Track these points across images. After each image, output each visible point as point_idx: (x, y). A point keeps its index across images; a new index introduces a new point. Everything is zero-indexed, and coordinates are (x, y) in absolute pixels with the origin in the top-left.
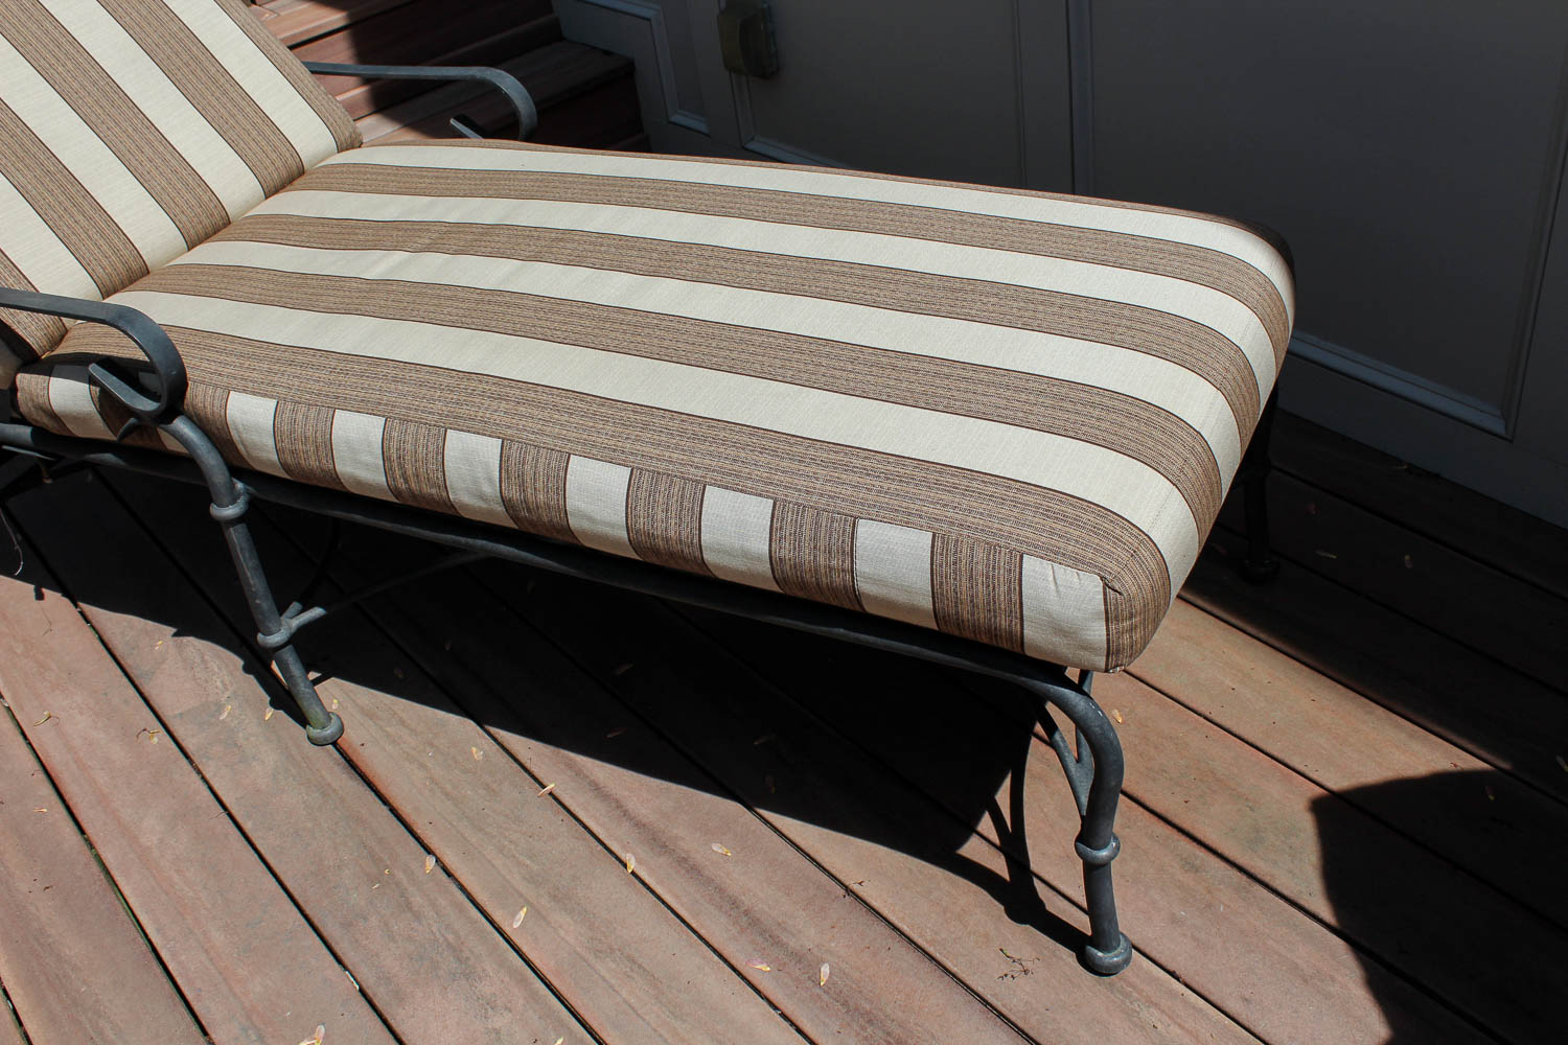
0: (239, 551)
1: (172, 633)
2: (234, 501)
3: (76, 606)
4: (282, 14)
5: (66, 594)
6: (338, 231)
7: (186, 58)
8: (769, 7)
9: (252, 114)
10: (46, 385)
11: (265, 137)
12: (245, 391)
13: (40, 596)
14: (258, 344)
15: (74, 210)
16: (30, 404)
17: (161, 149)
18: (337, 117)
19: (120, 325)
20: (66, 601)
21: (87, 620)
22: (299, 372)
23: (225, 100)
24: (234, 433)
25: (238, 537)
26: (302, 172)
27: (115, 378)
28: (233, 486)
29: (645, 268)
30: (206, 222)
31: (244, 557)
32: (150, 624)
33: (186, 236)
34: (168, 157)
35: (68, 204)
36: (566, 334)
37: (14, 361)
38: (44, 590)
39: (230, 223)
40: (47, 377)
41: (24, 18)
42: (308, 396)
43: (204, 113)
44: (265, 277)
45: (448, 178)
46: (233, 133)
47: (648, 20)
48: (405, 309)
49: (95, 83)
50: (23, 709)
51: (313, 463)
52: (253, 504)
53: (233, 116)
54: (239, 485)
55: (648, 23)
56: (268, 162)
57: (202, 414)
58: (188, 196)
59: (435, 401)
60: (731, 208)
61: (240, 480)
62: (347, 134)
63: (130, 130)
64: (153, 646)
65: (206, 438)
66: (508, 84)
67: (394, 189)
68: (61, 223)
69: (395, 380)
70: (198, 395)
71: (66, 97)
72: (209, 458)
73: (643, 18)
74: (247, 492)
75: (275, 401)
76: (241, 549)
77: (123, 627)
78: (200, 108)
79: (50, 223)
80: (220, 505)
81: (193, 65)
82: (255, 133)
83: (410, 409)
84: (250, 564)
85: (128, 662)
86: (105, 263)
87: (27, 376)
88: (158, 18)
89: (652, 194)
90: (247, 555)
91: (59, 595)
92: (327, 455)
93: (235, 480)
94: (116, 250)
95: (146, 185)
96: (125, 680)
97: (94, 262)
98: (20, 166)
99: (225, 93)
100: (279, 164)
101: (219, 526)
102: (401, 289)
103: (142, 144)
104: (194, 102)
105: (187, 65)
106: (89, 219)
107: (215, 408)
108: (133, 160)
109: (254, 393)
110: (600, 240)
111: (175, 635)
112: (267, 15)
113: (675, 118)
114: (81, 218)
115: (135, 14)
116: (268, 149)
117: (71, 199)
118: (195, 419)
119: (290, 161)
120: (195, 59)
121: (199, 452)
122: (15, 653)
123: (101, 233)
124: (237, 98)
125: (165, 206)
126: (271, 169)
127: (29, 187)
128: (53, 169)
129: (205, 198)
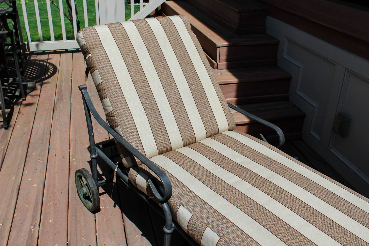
0: (166, 240)
1: (141, 234)
2: (170, 229)
3: (122, 213)
4: (223, 74)
5: (121, 209)
6: (223, 161)
7: (200, 96)
8: (350, 119)
9: (211, 115)
10: (136, 175)
11: (212, 122)
12: (185, 207)
13: (115, 206)
14: (193, 194)
15: (160, 130)
16: (131, 177)
17: (186, 119)
18: (231, 121)
19: (160, 177)
20: (120, 211)
21: (123, 218)
22: (201, 209)
23: (206, 109)
24: (178, 216)
25: (167, 238)
26: (218, 133)
27: (153, 185)
28: (172, 224)
29: (307, 218)
30: (190, 140)
31: (167, 242)
32: (137, 228)
33: (184, 143)
34: (187, 121)
35: (159, 128)
36: (279, 234)
37: (131, 164)
38: (116, 205)
39: (195, 142)
40: (137, 173)
41: (166, 77)
42: (201, 218)
43: (200, 112)
44: (200, 168)
45: (256, 154)
46: (205, 119)
47: (314, 107)
48: (235, 201)
49: (177, 97)
50: (100, 239)
51: (196, 236)
52: (175, 231)
53: (206, 114)
54: (173, 225)
55: (314, 108)
56: (210, 129)
57: (172, 206)
58: (188, 133)
59: (236, 240)
60: (336, 204)
61: (174, 224)
62: (232, 126)
63: (180, 112)
64: (135, 235)
65: (170, 211)
66: (280, 132)
67: (241, 152)
68: (156, 133)
69: (227, 227)
70: (172, 200)
71: (169, 99)
72: (169, 217)
73: (313, 106)
74: (175, 228)
75: (192, 215)
76: (167, 240)
77: (131, 226)
78: (199, 110)
79: (153, 132)
80: (167, 229)
81: (201, 99)
82: (210, 120)
83: (228, 239)
84: (168, 244)
85: (128, 237)
86: (162, 146)
87: (133, 170)
88: (197, 84)
89: (313, 188)
90: (168, 242)
91: (119, 208)
92: (200, 237)
93: (173, 223)
94: (166, 143)
95: (179, 127)
96: (126, 242)
97: (160, 145)
98: (152, 115)
99: (207, 108)
100: (213, 130)
101: (164, 233)
102: (235, 192)
103: (182, 116)
104: (198, 108)
105: (200, 98)
106: (163, 133)
107: (175, 207)
108: (178, 120)
109: (187, 209)
110: (295, 200)
111: (142, 235)
112: (219, 73)
113: (312, 133)
114: (161, 132)
115: (192, 82)
116: (211, 125)
117: (160, 126)
118: (169, 205)
119: (216, 130)
120: (202, 97)
121: (167, 214)
122: (104, 221)
123: (164, 137)
124: (209, 110)
125: (181, 134)
126: (211, 131)
127: (152, 121)
128: (159, 118)
129: (192, 134)
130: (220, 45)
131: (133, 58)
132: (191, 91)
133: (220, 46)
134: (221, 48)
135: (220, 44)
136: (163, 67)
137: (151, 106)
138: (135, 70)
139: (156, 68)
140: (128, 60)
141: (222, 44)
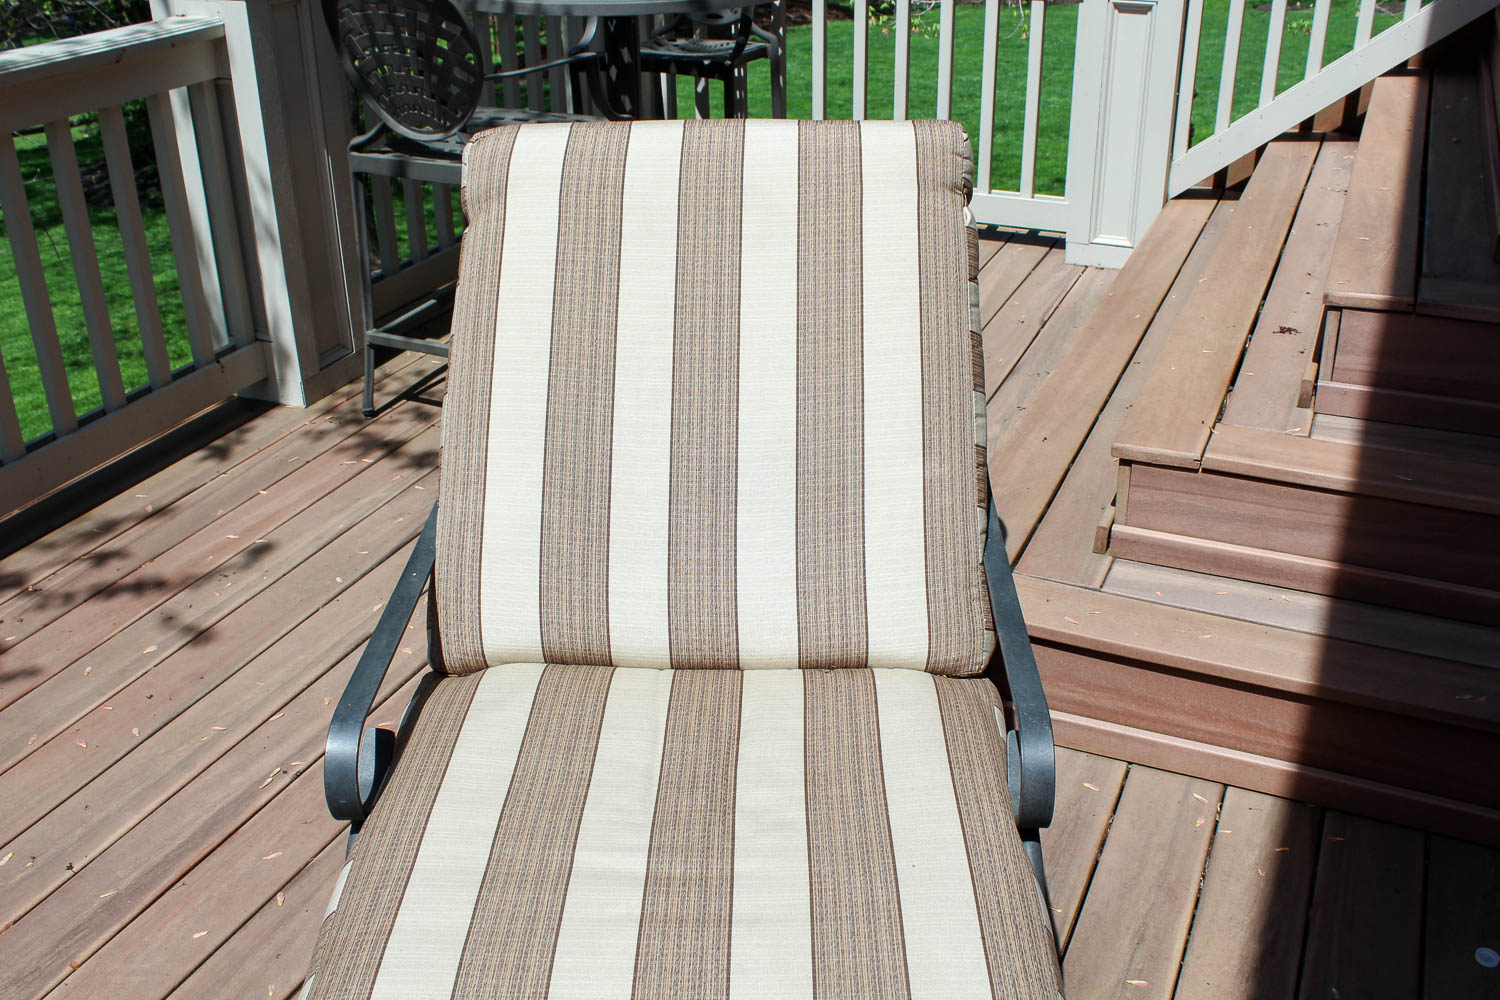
7: (833, 480)
11: (843, 608)
17: (721, 557)
23: (835, 545)
26: (858, 665)
30: (708, 653)
33: (672, 654)
34: (722, 569)
35: (578, 560)
39: (733, 668)
41: (709, 367)
49: (716, 459)
53: (829, 567)
56: (825, 634)
58: (706, 618)
62: (954, 656)
71: (675, 461)
78: (801, 539)
81: (834, 494)
82: (837, 597)
86: (566, 632)
88: (841, 429)
94: (586, 627)
97: (556, 626)
98: (567, 502)
99: (843, 539)
100: (836, 643)
103: (706, 541)
104: (801, 532)
108: (682, 555)
114: (577, 578)
115: (821, 413)
119: (852, 649)
120: (841, 487)
123: (589, 601)
124: (850, 551)
125: (673, 614)
126: (824, 642)
127: (556, 525)
128: (595, 520)
129: (723, 631)
130: (1342, 298)
131: (599, 265)
132: (801, 448)
133: (1342, 304)
134: (1344, 310)
135: (1342, 294)
136: (711, 324)
137: (583, 466)
138: (583, 313)
139: (679, 320)
140: (572, 272)
141: (1353, 294)
